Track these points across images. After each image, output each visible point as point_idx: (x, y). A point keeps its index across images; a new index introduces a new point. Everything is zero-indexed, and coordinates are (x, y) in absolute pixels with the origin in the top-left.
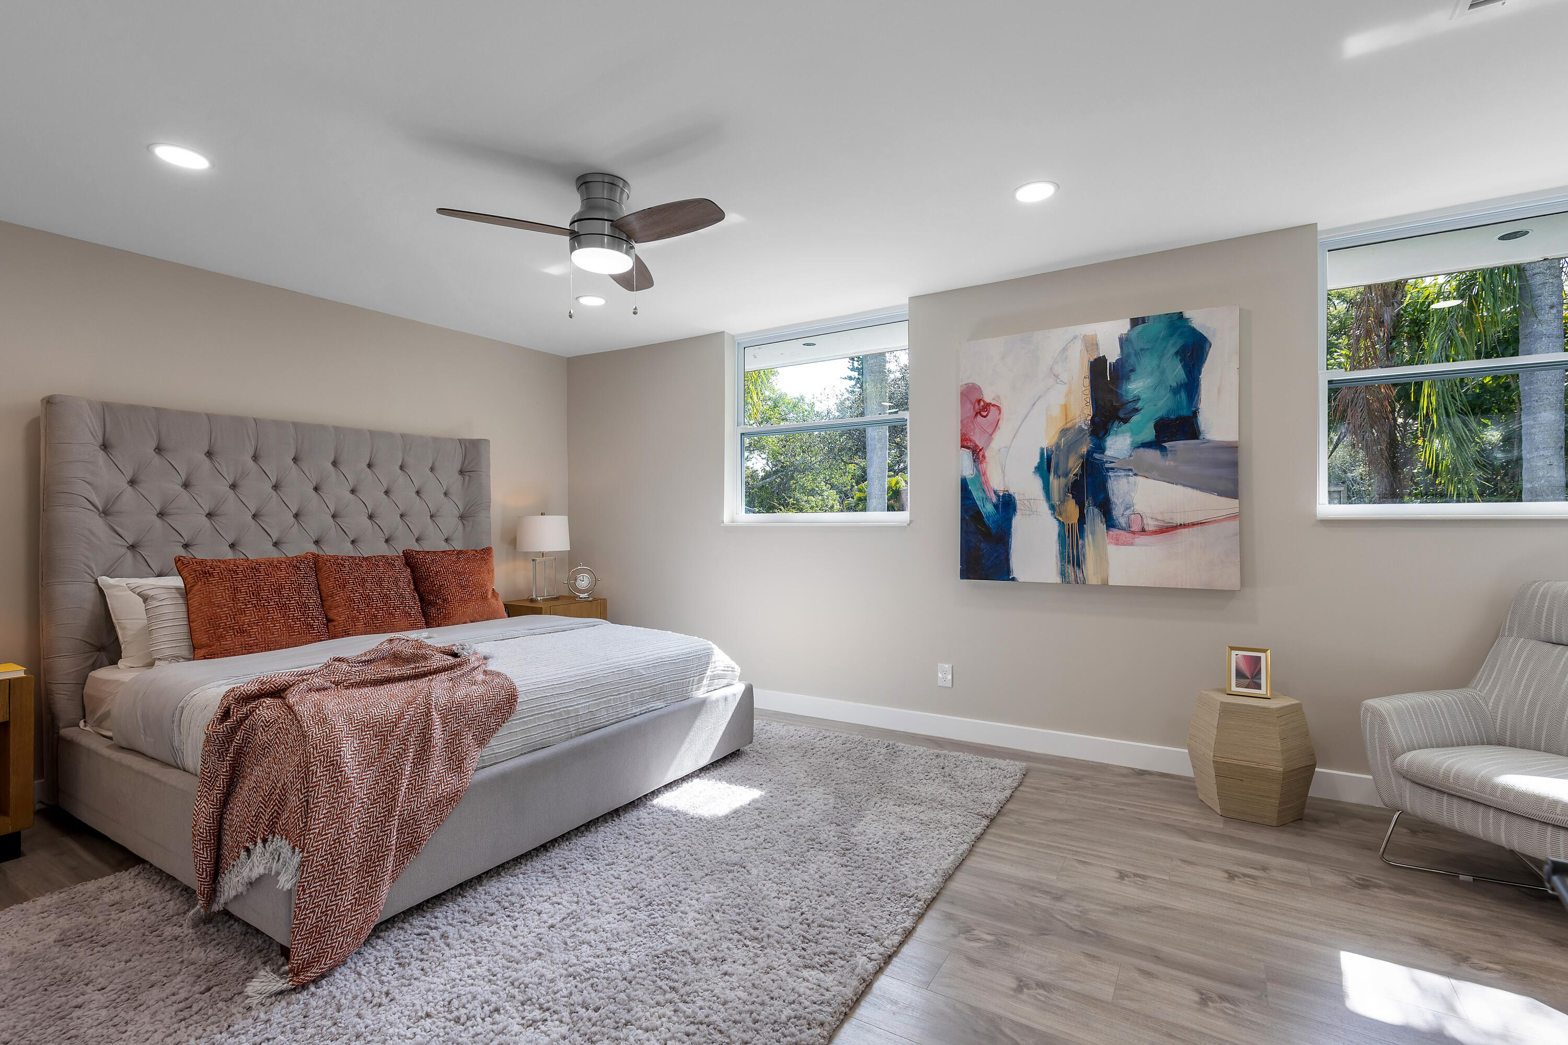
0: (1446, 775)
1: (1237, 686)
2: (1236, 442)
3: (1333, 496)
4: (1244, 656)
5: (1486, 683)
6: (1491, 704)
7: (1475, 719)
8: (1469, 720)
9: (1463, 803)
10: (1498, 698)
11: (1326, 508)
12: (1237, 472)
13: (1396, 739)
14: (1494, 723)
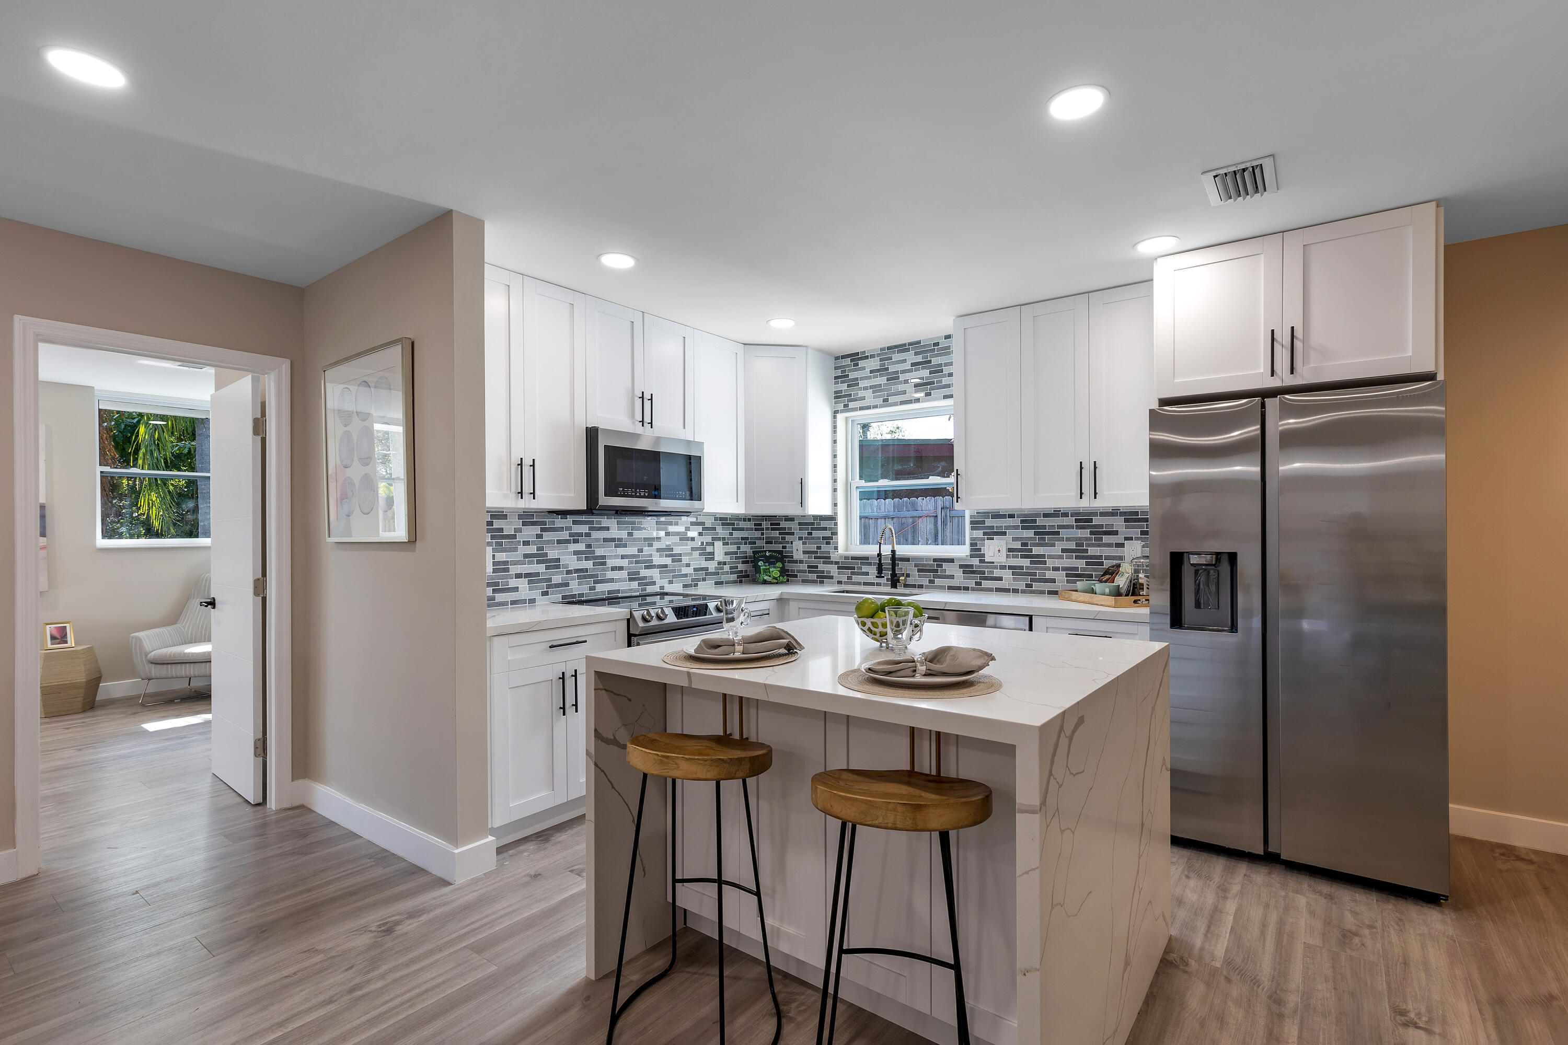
0: (170, 656)
1: (52, 644)
2: (44, 504)
3: (104, 537)
4: (55, 627)
5: (184, 621)
6: (186, 629)
7: (180, 636)
8: (177, 636)
9: (177, 665)
10: (189, 626)
11: (102, 543)
12: (45, 522)
13: (146, 646)
14: (188, 636)
